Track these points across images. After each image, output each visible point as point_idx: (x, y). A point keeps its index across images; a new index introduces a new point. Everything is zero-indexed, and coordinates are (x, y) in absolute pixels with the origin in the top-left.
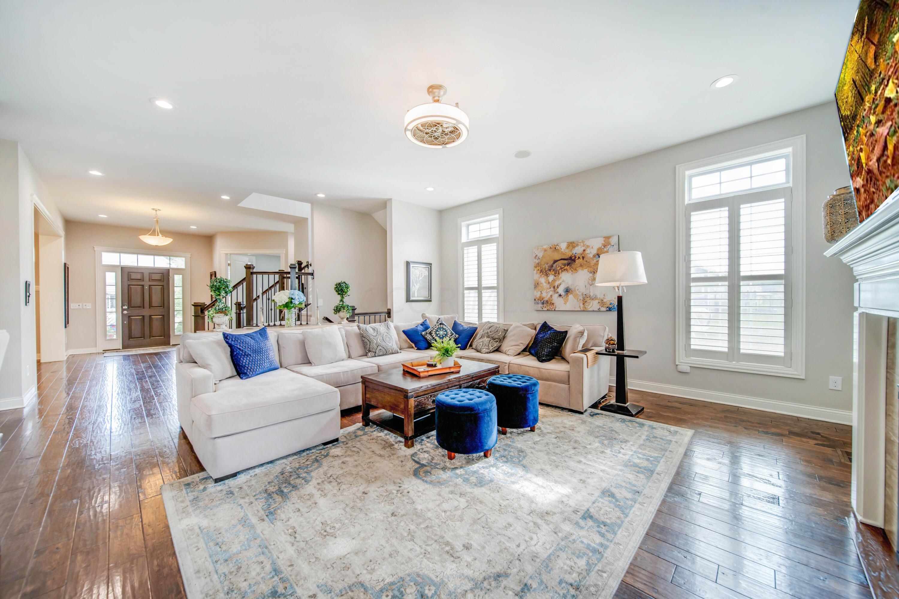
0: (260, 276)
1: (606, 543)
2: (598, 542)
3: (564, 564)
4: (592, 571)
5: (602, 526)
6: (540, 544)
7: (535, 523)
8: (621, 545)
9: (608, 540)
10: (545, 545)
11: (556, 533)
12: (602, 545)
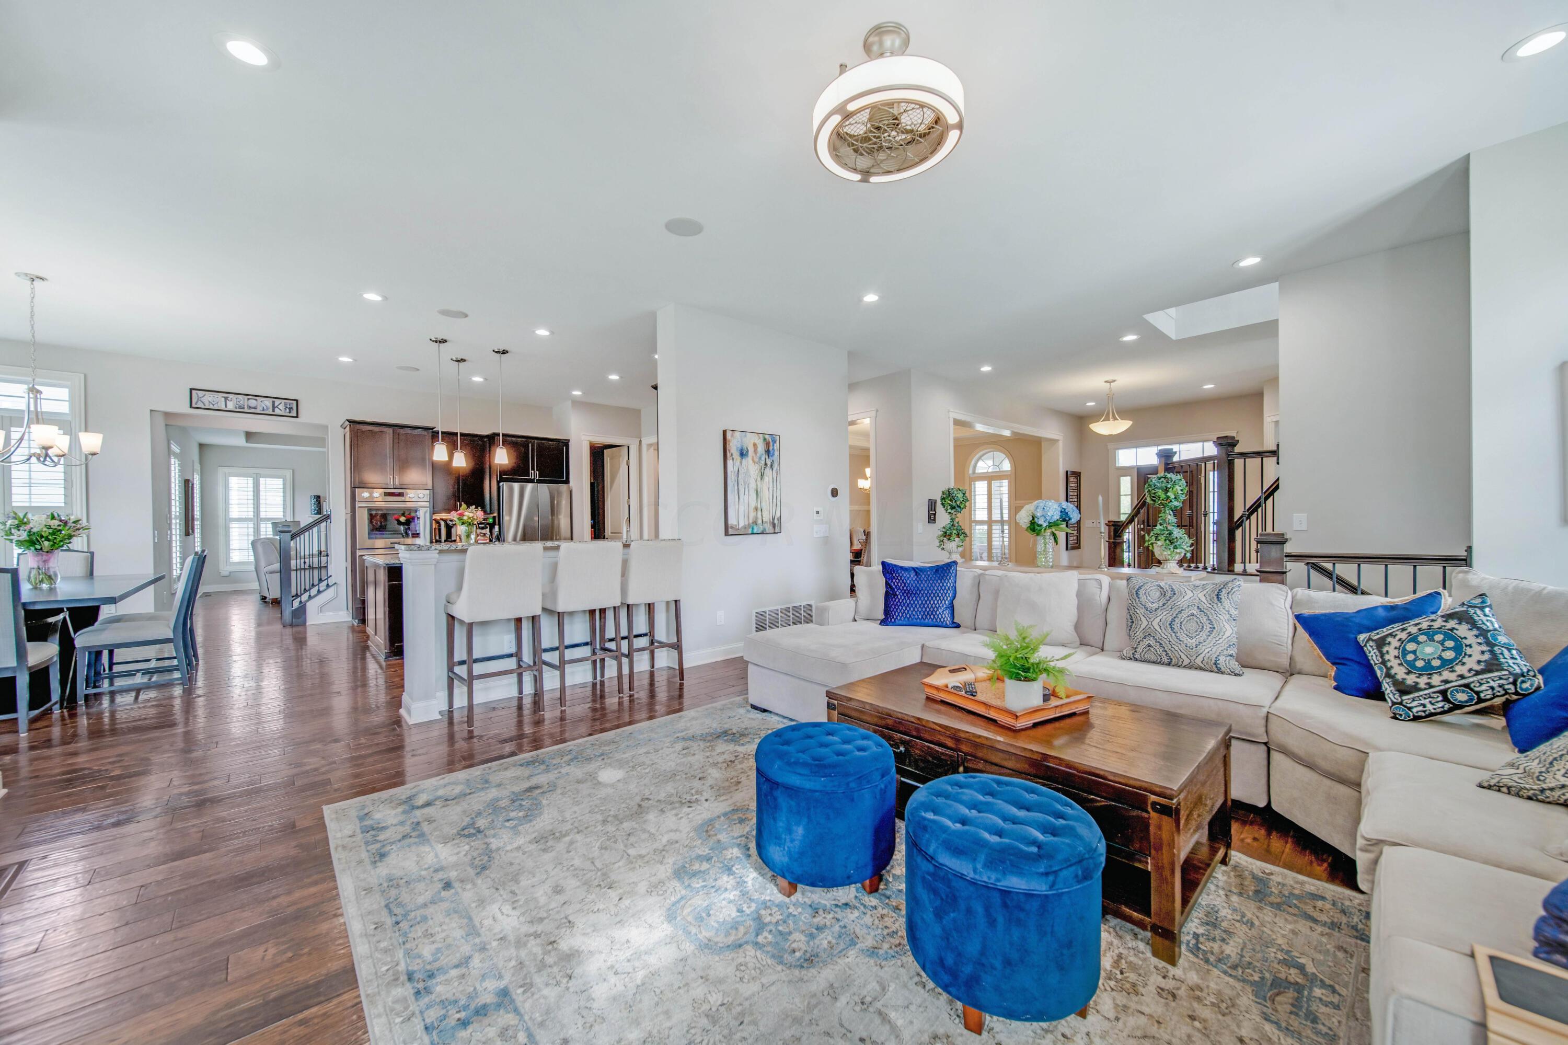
0: (1253, 463)
1: (426, 1000)
2: (439, 989)
3: (443, 931)
4: (404, 956)
5: (462, 1015)
6: (499, 915)
7: (541, 920)
8: (403, 1022)
9: (429, 1007)
10: (491, 919)
11: (501, 939)
12: (428, 991)
